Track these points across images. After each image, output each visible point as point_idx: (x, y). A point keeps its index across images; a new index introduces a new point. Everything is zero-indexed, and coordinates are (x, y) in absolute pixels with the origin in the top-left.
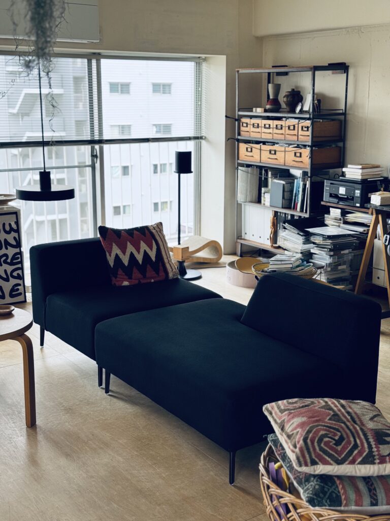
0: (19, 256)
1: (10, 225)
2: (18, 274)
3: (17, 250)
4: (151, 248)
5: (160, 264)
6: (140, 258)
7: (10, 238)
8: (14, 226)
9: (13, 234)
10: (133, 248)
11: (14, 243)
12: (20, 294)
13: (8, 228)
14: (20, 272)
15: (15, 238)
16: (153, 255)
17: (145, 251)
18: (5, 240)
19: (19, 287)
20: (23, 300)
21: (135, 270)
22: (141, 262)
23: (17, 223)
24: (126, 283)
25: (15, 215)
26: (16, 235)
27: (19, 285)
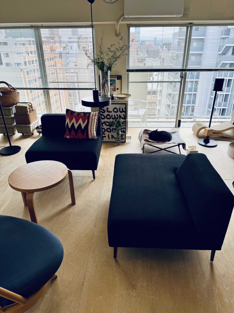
0: (125, 123)
1: (122, 109)
2: (123, 130)
3: (124, 120)
4: (84, 123)
5: (86, 131)
6: (76, 126)
7: (122, 115)
8: (124, 110)
9: (123, 113)
10: (75, 121)
11: (123, 117)
12: (123, 139)
13: (121, 110)
14: (124, 130)
15: (124, 115)
16: (83, 126)
17: (80, 123)
18: (120, 115)
19: (123, 136)
20: (124, 141)
21: (73, 131)
22: (76, 128)
23: (126, 108)
24: (68, 137)
25: (125, 105)
26: (124, 114)
27: (124, 135)
